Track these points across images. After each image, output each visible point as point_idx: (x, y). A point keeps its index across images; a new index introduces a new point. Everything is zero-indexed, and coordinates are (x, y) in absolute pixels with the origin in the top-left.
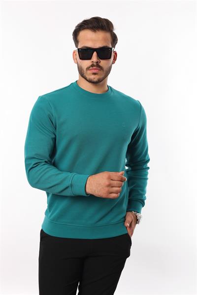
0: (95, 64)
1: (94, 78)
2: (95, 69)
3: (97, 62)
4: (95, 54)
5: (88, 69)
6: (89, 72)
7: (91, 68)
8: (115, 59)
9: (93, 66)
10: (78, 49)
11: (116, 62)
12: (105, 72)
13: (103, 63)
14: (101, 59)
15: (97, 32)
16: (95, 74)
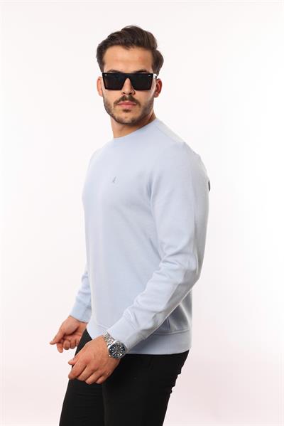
0: (127, 96)
1: (126, 118)
2: (127, 104)
3: (130, 94)
4: (127, 82)
5: (117, 103)
6: (118, 108)
7: (121, 102)
8: (158, 90)
9: (123, 99)
10: (103, 74)
11: (160, 95)
12: (142, 109)
13: (139, 95)
14: (137, 89)
15: (132, 49)
16: (126, 111)
